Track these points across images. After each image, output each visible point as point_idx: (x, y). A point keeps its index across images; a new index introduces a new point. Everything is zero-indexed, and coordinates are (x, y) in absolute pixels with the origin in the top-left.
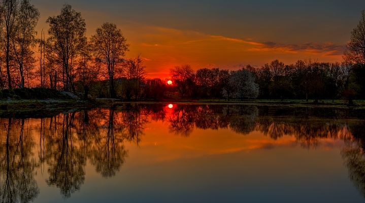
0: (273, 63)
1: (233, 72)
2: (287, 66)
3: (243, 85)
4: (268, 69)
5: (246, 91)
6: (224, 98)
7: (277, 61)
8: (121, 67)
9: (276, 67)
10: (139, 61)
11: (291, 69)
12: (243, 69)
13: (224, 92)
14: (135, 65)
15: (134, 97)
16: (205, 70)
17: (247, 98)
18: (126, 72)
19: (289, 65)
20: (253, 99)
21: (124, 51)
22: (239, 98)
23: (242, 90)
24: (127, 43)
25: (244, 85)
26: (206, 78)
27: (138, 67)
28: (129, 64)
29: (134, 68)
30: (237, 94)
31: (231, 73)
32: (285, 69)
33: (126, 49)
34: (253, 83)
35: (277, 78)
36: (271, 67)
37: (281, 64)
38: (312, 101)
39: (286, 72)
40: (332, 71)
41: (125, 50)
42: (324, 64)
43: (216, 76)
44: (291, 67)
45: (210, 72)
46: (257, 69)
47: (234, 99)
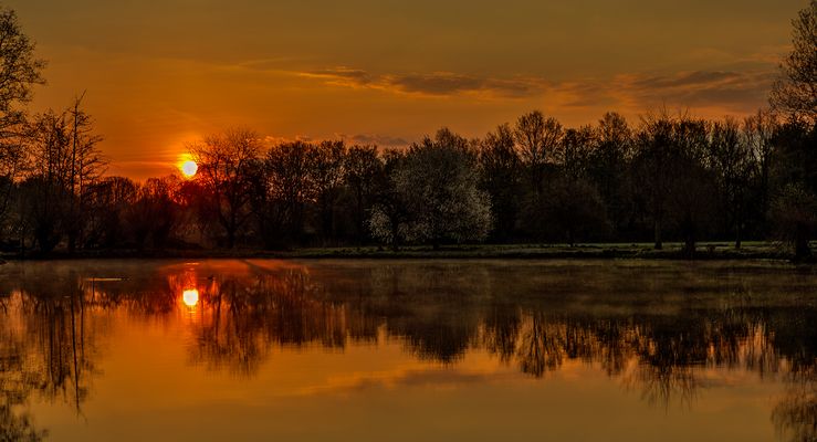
0: (524, 122)
1: (394, 152)
2: (571, 132)
3: (439, 197)
4: (510, 143)
5: (451, 217)
6: (378, 241)
7: (536, 116)
8: (16, 140)
9: (535, 134)
10: (80, 119)
11: (584, 140)
12: (427, 142)
13: (378, 220)
14: (67, 133)
15: (64, 244)
16: (298, 149)
17: (454, 241)
18: (33, 158)
19: (577, 128)
20: (476, 242)
21: (26, 84)
22: (428, 242)
23: (436, 212)
24: (35, 56)
25: (444, 196)
26: (300, 174)
27: (77, 142)
28: (44, 130)
29: (61, 144)
30: (423, 228)
31: (387, 157)
32: (566, 142)
33: (32, 78)
34: (473, 191)
35: (540, 172)
36: (517, 134)
37: (550, 125)
38: (678, 246)
39: (569, 153)
40: (714, 149)
41: (31, 81)
42: (692, 126)
43: (336, 165)
44: (586, 135)
45: (315, 152)
46: (474, 143)
47: (410, 243)
